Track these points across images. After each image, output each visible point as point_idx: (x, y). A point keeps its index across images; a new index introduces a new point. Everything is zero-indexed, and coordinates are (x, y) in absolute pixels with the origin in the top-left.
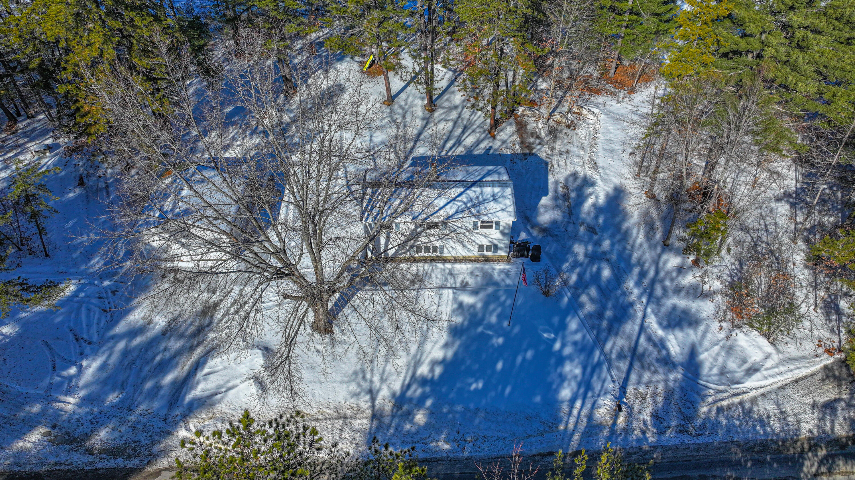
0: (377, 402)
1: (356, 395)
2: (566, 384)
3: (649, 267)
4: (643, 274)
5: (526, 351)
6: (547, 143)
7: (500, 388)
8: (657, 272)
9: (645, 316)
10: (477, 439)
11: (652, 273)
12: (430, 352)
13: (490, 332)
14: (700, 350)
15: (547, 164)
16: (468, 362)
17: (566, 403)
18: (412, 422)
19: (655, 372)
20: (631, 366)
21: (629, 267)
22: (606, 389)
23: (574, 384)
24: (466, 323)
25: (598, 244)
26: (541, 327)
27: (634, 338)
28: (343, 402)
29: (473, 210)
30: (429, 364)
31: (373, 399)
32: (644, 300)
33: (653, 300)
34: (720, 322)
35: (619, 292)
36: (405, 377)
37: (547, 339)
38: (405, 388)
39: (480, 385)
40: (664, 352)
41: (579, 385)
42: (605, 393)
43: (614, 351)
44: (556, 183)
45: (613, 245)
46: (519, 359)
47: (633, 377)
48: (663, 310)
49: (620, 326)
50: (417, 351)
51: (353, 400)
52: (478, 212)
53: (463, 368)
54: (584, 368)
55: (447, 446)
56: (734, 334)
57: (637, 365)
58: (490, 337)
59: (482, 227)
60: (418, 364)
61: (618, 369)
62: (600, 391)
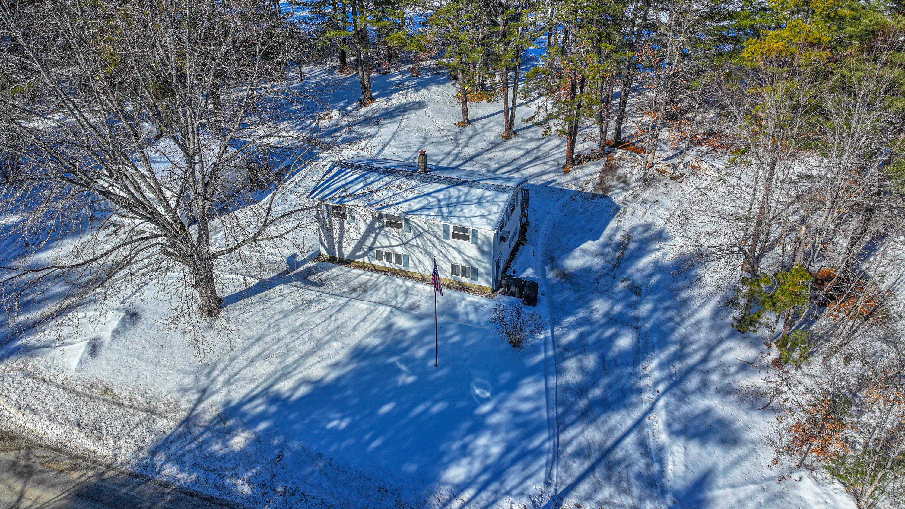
0: (201, 406)
1: (185, 390)
2: (465, 461)
3: (695, 351)
4: (679, 356)
5: (436, 402)
6: (632, 189)
7: (368, 436)
8: (704, 360)
9: (651, 410)
10: (293, 494)
11: (695, 359)
12: (309, 368)
13: (403, 367)
14: (721, 481)
15: (618, 208)
16: (349, 392)
17: (448, 487)
18: (225, 443)
19: (627, 492)
20: (591, 469)
21: (663, 344)
22: (526, 489)
23: (477, 466)
24: (380, 348)
25: (634, 306)
26: (479, 380)
27: (618, 434)
28: (165, 393)
29: (445, 210)
30: (297, 380)
31: (200, 401)
32: (661, 388)
33: (675, 390)
34: (779, 452)
35: (630, 370)
36: (257, 387)
37: (477, 396)
38: (246, 399)
39: (344, 424)
40: (656, 467)
41: (485, 470)
42: (522, 494)
43: (575, 443)
44: (617, 229)
45: (654, 310)
46: (420, 408)
47: (584, 487)
48: (685, 409)
49: (604, 412)
50: (294, 363)
51: (176, 395)
52: (450, 212)
53: (337, 397)
54: (509, 449)
55: (246, 489)
56: (795, 476)
57: (598, 474)
58: (399, 372)
59: (455, 236)
60: (285, 375)
61: (567, 468)
62: (514, 488)
